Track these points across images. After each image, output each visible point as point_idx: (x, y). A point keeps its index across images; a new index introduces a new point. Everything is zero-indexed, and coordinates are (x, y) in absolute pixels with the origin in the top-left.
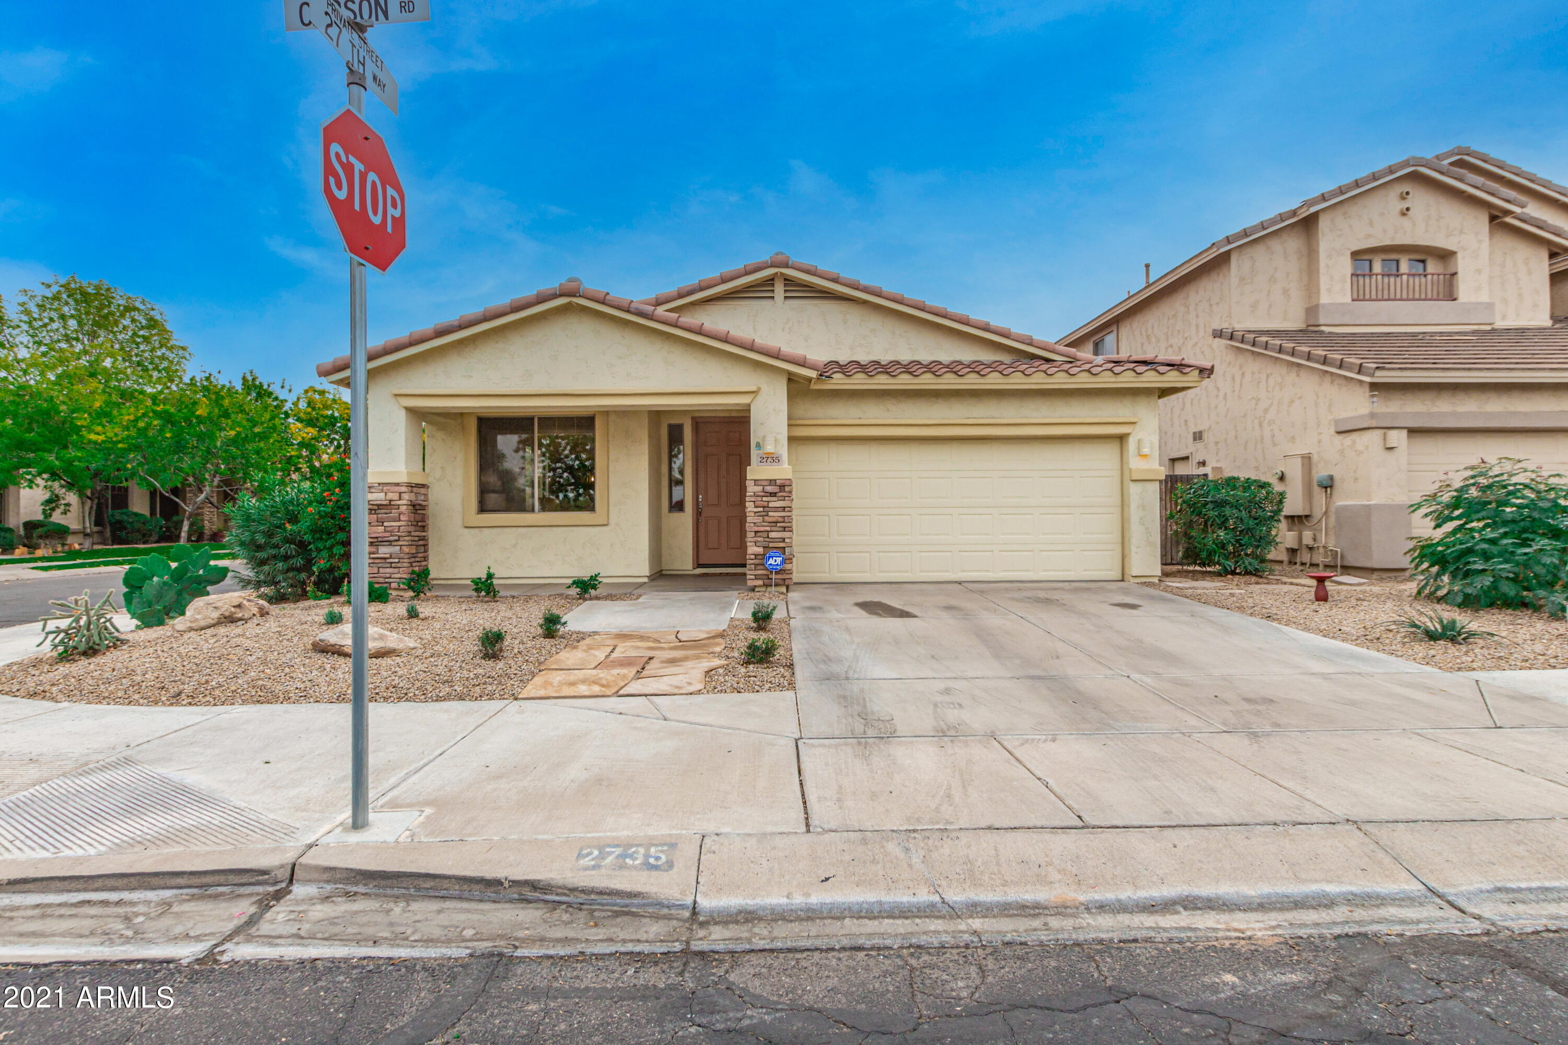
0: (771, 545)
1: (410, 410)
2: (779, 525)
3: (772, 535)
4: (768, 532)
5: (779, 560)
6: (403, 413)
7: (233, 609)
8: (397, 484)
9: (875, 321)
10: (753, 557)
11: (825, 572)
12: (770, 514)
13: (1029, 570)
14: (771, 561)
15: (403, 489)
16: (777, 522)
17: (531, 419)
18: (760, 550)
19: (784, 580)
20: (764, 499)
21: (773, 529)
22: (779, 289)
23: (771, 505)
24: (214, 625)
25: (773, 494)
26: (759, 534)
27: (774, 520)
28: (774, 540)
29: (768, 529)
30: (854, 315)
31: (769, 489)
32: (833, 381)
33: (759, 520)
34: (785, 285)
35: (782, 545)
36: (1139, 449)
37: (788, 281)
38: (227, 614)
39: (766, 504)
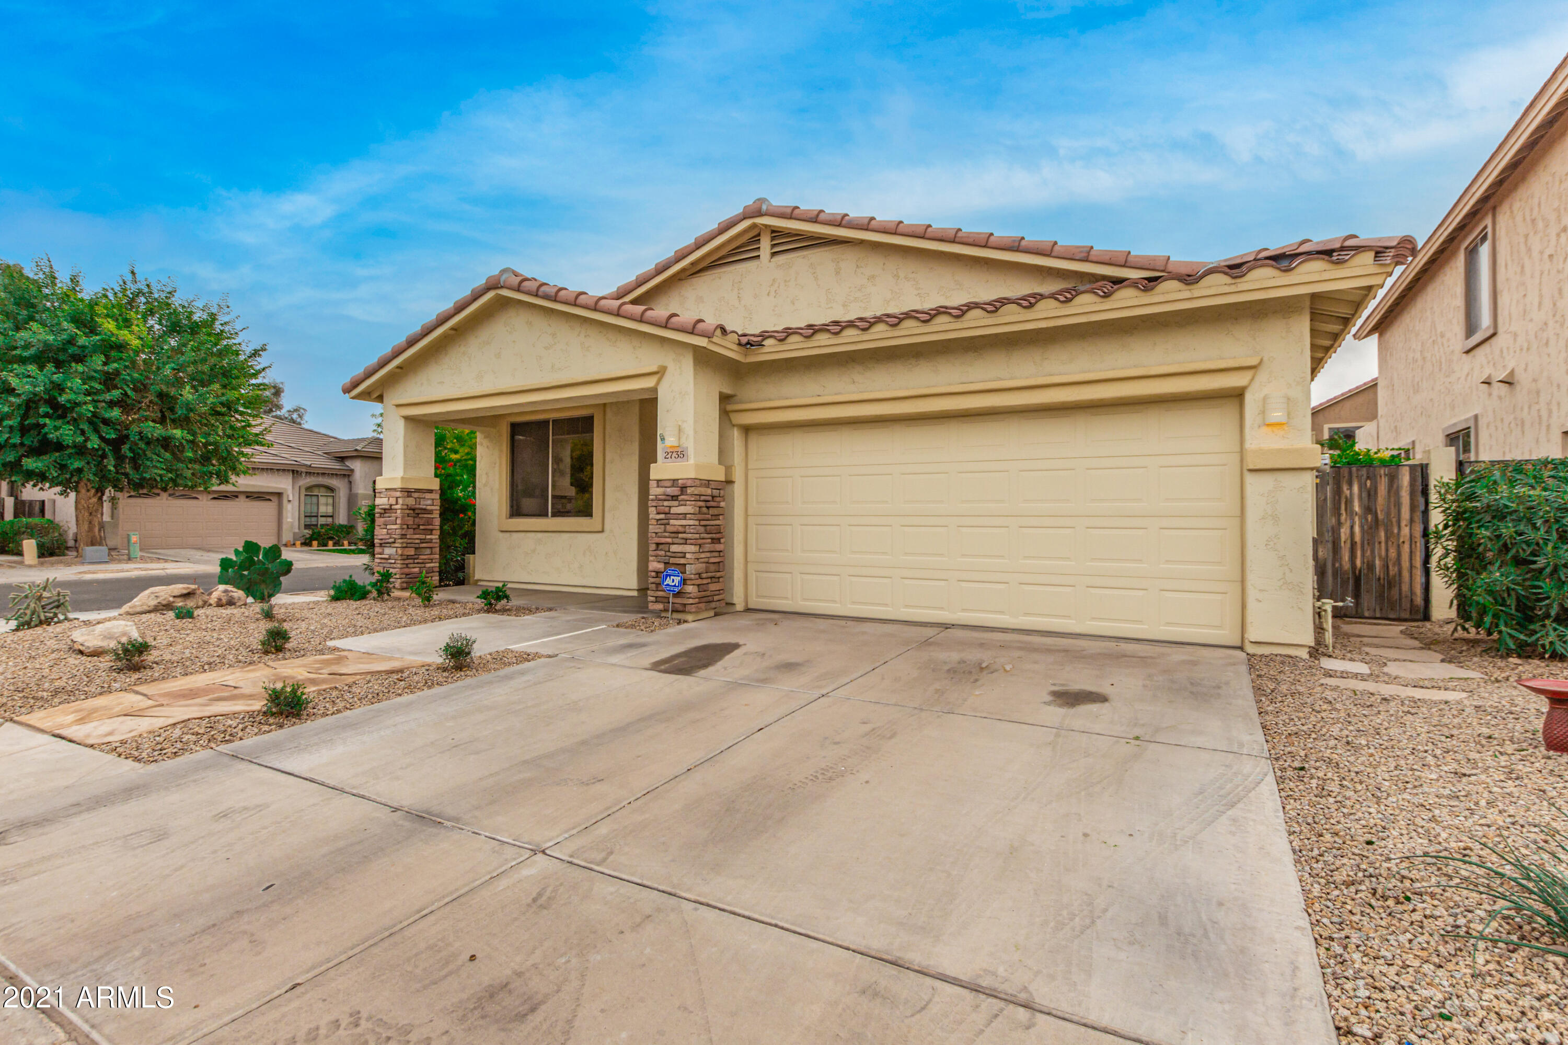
0: (672, 560)
1: (407, 419)
2: (680, 535)
3: (674, 548)
4: (670, 544)
5: (677, 579)
6: (402, 423)
7: (171, 599)
8: (395, 490)
9: (874, 265)
10: (653, 574)
11: (786, 598)
12: (672, 522)
13: (1068, 617)
14: (669, 581)
15: (398, 494)
16: (678, 533)
17: (545, 423)
18: (661, 566)
19: (685, 605)
20: (666, 503)
21: (676, 541)
22: (765, 244)
23: (673, 510)
24: (150, 612)
25: (674, 498)
26: (661, 547)
27: (674, 529)
28: (675, 555)
29: (669, 540)
30: (848, 259)
31: (670, 491)
32: (765, 350)
33: (660, 529)
34: (773, 239)
35: (682, 561)
36: (1263, 412)
37: (776, 233)
38: (164, 602)
39: (667, 509)
